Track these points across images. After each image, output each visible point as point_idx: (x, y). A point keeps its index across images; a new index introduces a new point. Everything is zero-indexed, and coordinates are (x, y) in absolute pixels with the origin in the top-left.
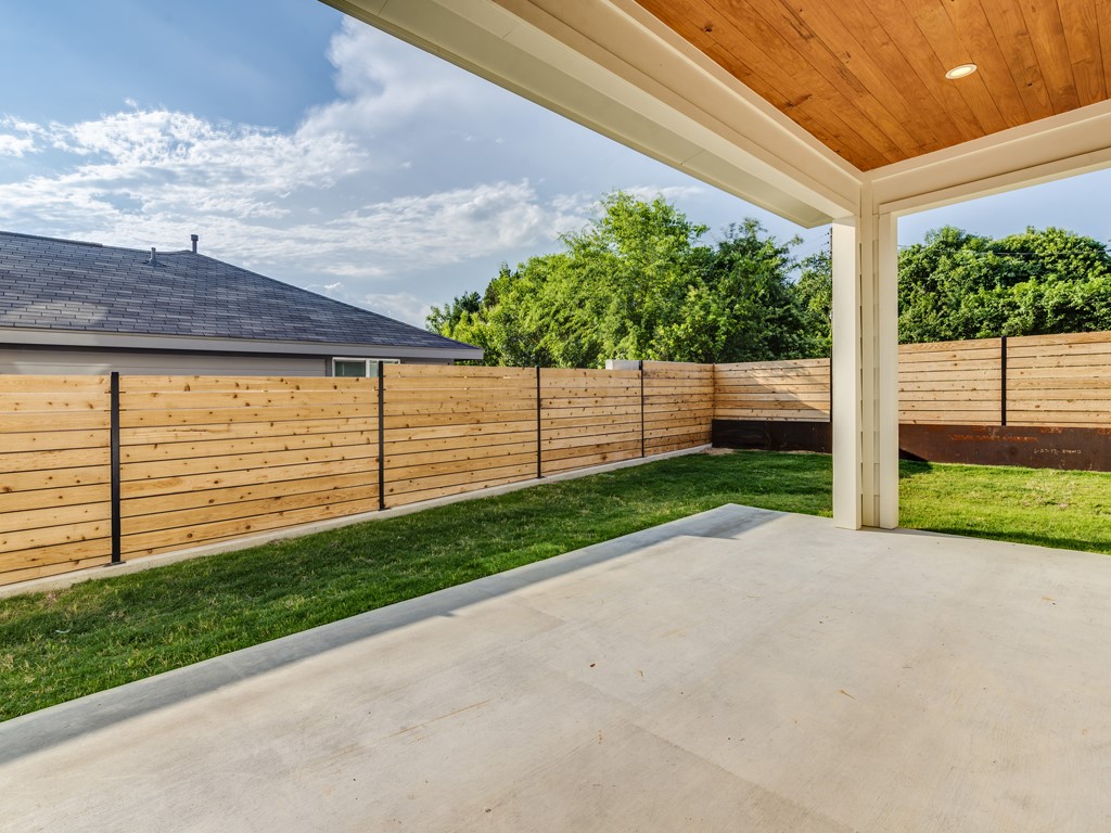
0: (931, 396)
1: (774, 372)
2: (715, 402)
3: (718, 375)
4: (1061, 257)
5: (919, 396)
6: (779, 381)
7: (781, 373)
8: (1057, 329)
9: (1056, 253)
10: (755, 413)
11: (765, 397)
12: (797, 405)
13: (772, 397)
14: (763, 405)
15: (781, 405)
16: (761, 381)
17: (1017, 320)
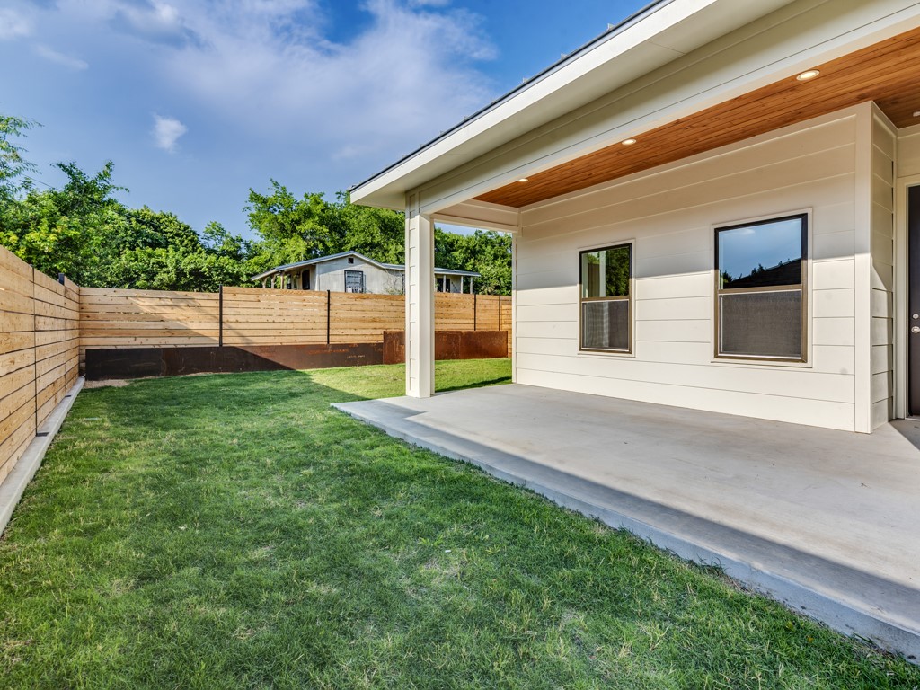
0: (291, 326)
1: (162, 302)
2: (82, 331)
3: (86, 300)
4: (178, 235)
5: (284, 326)
6: (168, 310)
7: (170, 303)
8: (187, 287)
9: (175, 232)
10: (139, 341)
11: (152, 325)
12: (187, 333)
13: (160, 325)
14: (149, 333)
15: (171, 332)
16: (146, 310)
17: (165, 276)
